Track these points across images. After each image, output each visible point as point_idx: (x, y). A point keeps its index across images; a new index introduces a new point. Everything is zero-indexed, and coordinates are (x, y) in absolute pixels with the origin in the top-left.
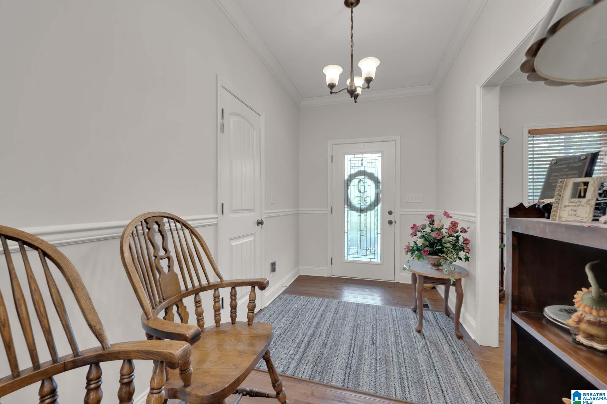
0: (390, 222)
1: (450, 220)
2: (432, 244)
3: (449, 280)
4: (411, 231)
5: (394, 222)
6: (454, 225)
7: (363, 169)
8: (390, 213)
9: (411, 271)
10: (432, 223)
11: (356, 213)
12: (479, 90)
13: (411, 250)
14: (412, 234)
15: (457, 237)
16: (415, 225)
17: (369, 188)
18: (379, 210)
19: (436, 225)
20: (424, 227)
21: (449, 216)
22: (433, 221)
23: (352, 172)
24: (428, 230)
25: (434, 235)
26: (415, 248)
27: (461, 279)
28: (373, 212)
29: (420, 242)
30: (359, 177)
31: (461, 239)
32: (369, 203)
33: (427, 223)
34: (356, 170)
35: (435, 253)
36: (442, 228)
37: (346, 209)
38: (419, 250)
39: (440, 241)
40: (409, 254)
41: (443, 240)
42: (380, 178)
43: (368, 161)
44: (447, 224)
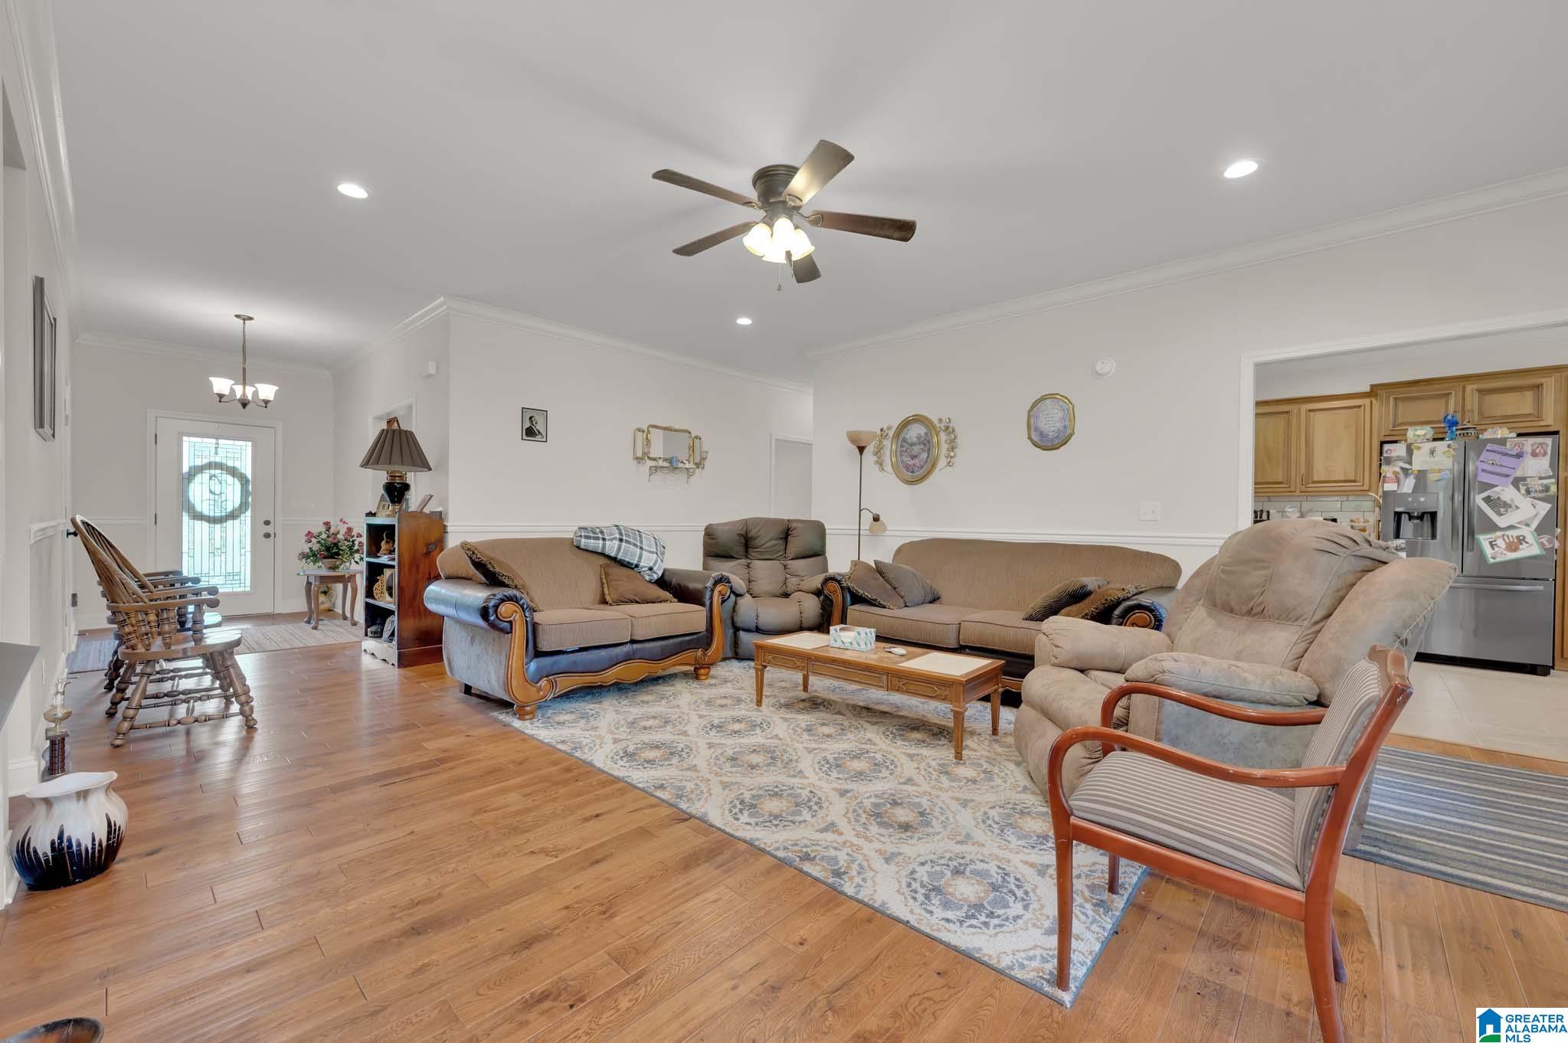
0: (267, 536)
1: (346, 526)
2: (328, 549)
3: (345, 576)
4: (306, 538)
5: (273, 536)
6: (350, 530)
7: (218, 460)
8: (267, 523)
9: (305, 575)
10: (328, 529)
11: (205, 524)
12: (370, 420)
13: (304, 556)
14: (306, 541)
15: (353, 541)
16: (309, 532)
17: (230, 488)
18: (249, 520)
19: (332, 530)
20: (320, 534)
21: (344, 523)
22: (330, 528)
23: (198, 462)
24: (324, 536)
25: (330, 539)
26: (310, 554)
27: (355, 575)
28: (237, 522)
29: (316, 547)
30: (212, 472)
31: (356, 543)
32: (230, 509)
33: (323, 529)
34: (205, 461)
35: (332, 556)
36: (338, 533)
37: (185, 517)
38: (314, 555)
39: (336, 545)
40: (304, 560)
41: (340, 544)
42: (249, 476)
43: (228, 450)
44: (343, 530)
